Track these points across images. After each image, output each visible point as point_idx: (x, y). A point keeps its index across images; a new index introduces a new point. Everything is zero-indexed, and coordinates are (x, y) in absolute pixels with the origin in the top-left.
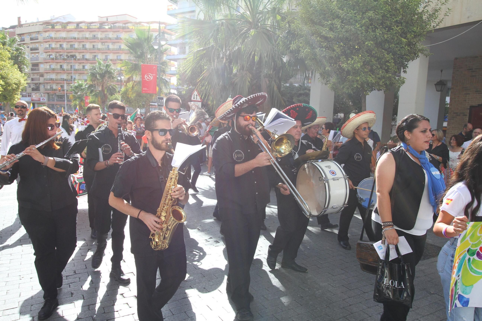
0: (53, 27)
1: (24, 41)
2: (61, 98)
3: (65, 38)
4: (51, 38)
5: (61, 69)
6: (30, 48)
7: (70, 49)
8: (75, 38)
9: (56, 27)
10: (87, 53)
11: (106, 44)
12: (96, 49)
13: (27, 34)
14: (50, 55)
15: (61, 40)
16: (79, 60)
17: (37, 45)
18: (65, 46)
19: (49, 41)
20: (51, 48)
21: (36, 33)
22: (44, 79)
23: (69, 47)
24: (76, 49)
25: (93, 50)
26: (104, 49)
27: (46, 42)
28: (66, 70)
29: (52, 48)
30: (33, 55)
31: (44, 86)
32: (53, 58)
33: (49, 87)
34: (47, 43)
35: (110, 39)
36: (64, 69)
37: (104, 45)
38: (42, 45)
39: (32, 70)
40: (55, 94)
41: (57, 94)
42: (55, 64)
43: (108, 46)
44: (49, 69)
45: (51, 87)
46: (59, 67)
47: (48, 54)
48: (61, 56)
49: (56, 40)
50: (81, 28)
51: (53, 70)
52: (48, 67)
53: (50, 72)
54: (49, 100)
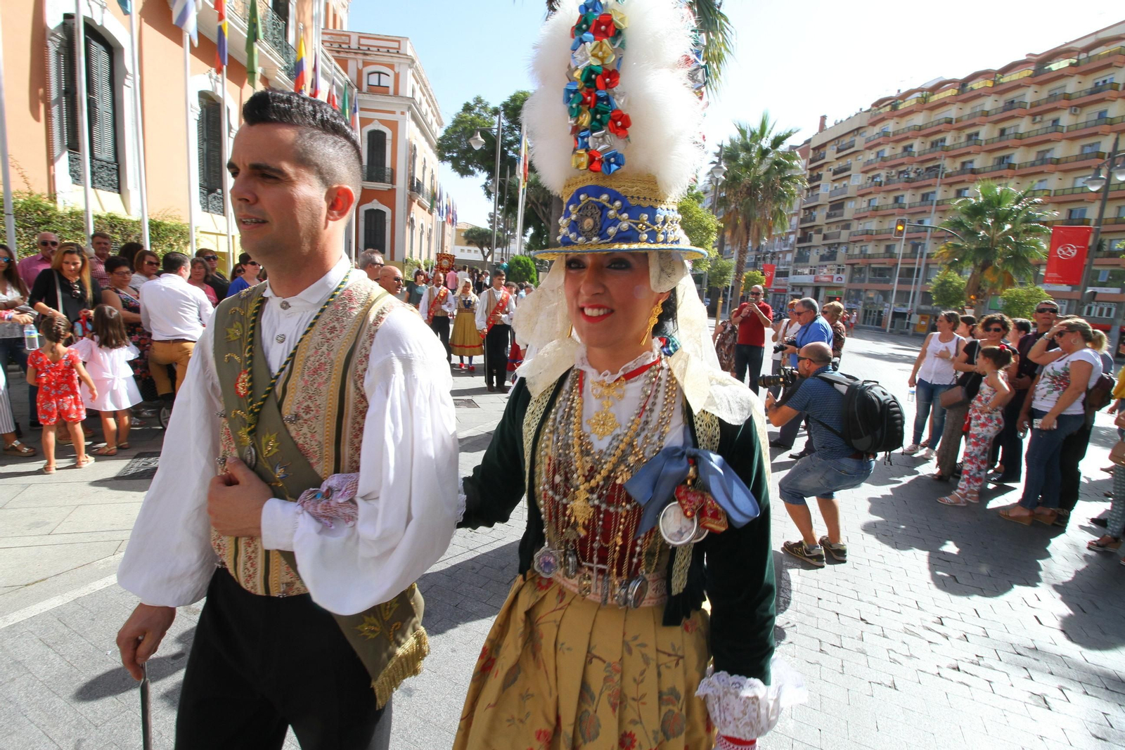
0: (894, 108)
1: (823, 158)
2: (880, 275)
3: (920, 128)
4: (885, 134)
5: (897, 205)
6: (831, 173)
7: (930, 153)
8: (949, 121)
9: (901, 107)
10: (978, 153)
11: (1049, 117)
12: (1013, 136)
13: (833, 143)
14: (873, 178)
15: (909, 134)
16: (948, 176)
17: (849, 160)
18: (916, 148)
19: (879, 144)
20: (879, 159)
21: (851, 135)
22: (851, 233)
23: (928, 146)
24: (946, 149)
25: (1000, 141)
26: (1040, 132)
27: (870, 148)
28: (907, 207)
29: (882, 157)
30: (836, 184)
31: (847, 250)
32: (881, 182)
33: (857, 251)
34: (872, 151)
35: (1068, 97)
36: (903, 205)
37: (1040, 122)
38: (860, 157)
39: (829, 216)
40: (870, 267)
41: (873, 266)
42: (882, 195)
43: (1055, 121)
44: (866, 209)
45: (861, 252)
46: (890, 200)
47: (870, 175)
48: (902, 176)
49: (897, 138)
50: (972, 89)
51: (876, 209)
52: (865, 205)
53: (866, 217)
54: (851, 280)
